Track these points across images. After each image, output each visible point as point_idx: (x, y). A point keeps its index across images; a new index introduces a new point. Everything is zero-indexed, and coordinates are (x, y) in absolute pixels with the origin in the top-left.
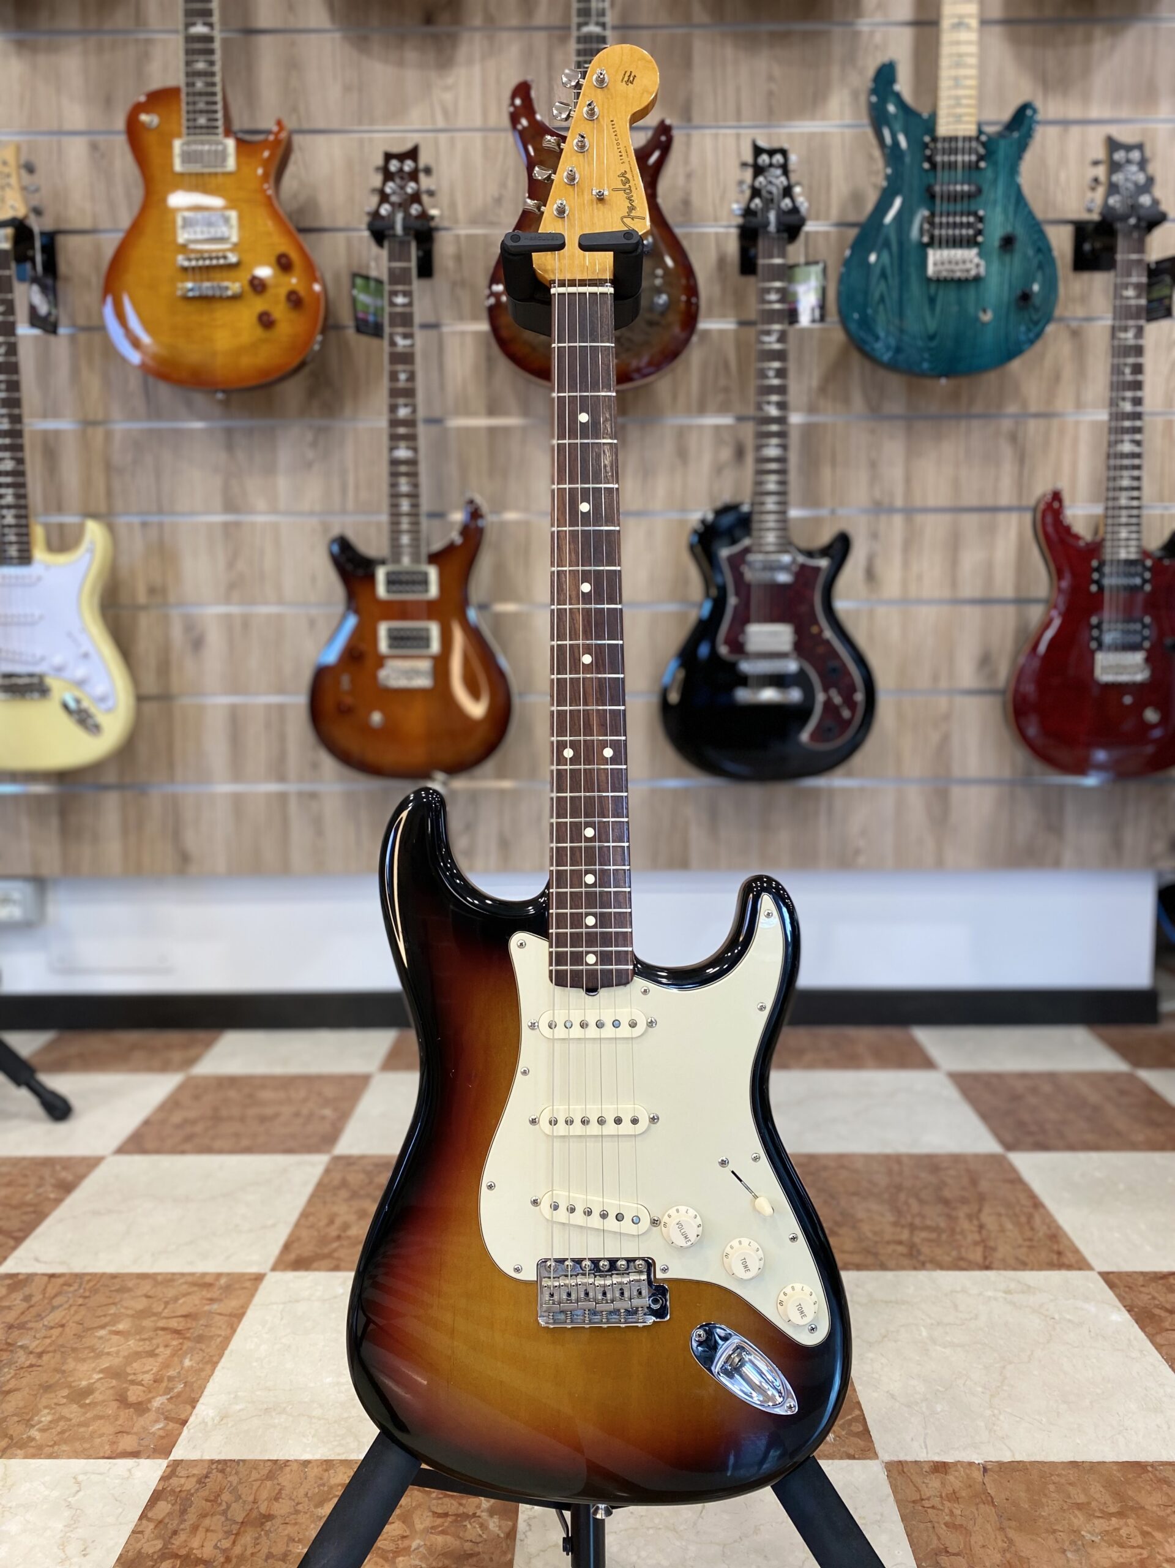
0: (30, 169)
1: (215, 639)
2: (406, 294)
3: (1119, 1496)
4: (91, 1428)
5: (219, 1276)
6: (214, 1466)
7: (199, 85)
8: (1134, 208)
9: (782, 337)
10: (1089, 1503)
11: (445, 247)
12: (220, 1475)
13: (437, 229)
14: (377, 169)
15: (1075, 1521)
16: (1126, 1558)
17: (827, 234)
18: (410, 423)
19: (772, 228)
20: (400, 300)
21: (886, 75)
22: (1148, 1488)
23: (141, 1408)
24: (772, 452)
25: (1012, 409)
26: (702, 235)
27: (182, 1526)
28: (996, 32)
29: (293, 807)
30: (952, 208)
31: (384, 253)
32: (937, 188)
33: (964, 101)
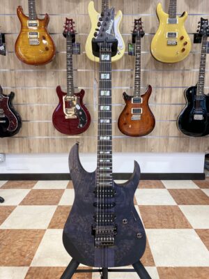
1: (35, 110)
3: (198, 274)
4: (16, 260)
5: (38, 230)
6: (38, 268)
10: (192, 275)
11: (77, 37)
13: (76, 34)
22: (203, 272)
23: (24, 256)
25: (182, 69)
29: (50, 140)
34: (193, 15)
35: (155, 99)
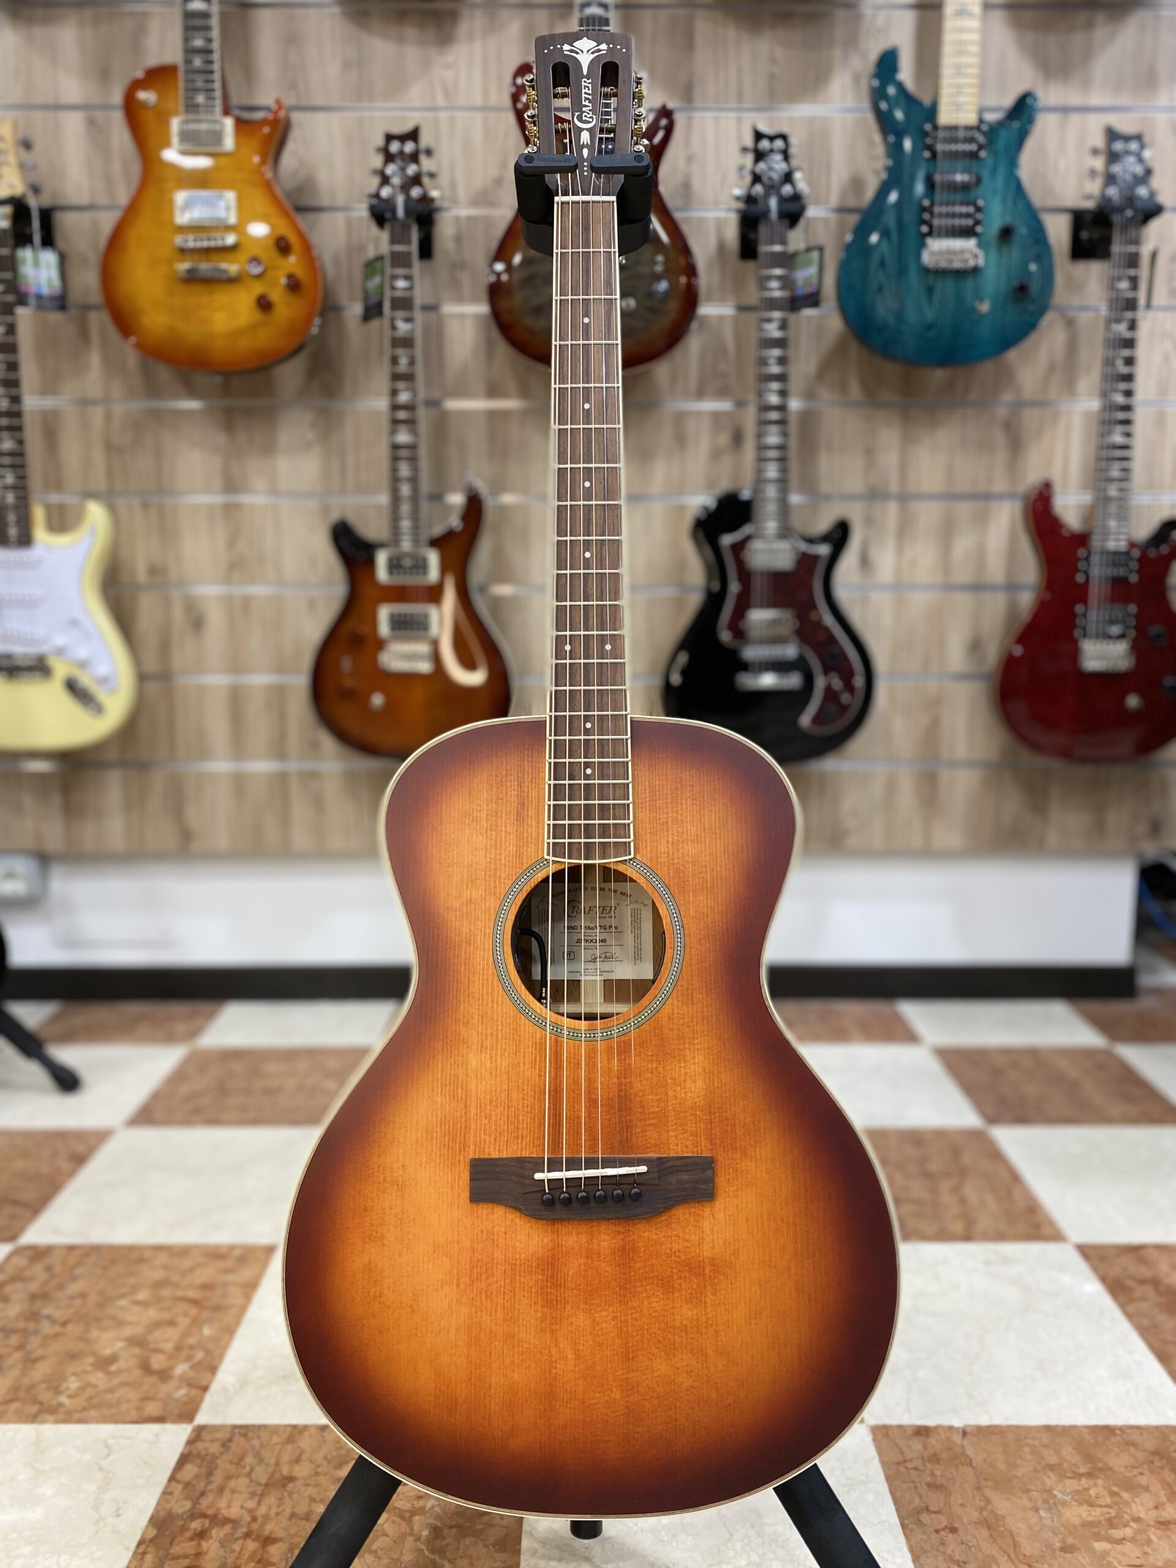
0: (27, 145)
1: (216, 620)
2: (408, 278)
3: (1089, 1458)
4: (117, 1395)
5: (232, 1248)
6: (237, 1431)
7: (197, 62)
8: (1130, 200)
9: (783, 326)
10: (1060, 1464)
11: (445, 229)
12: (243, 1440)
13: (438, 210)
14: (379, 150)
15: (1049, 1482)
16: (1095, 1516)
17: (826, 221)
18: (410, 407)
19: (774, 214)
20: (401, 284)
21: (887, 63)
22: (1116, 1450)
23: (164, 1375)
24: (773, 438)
25: (1008, 397)
26: (701, 220)
27: (209, 1487)
28: (998, 18)
29: (294, 787)
30: (951, 197)
31: (385, 236)
32: (938, 178)
33: (966, 90)
34: (1066, 110)
35: (865, 561)
